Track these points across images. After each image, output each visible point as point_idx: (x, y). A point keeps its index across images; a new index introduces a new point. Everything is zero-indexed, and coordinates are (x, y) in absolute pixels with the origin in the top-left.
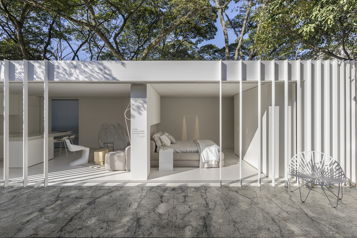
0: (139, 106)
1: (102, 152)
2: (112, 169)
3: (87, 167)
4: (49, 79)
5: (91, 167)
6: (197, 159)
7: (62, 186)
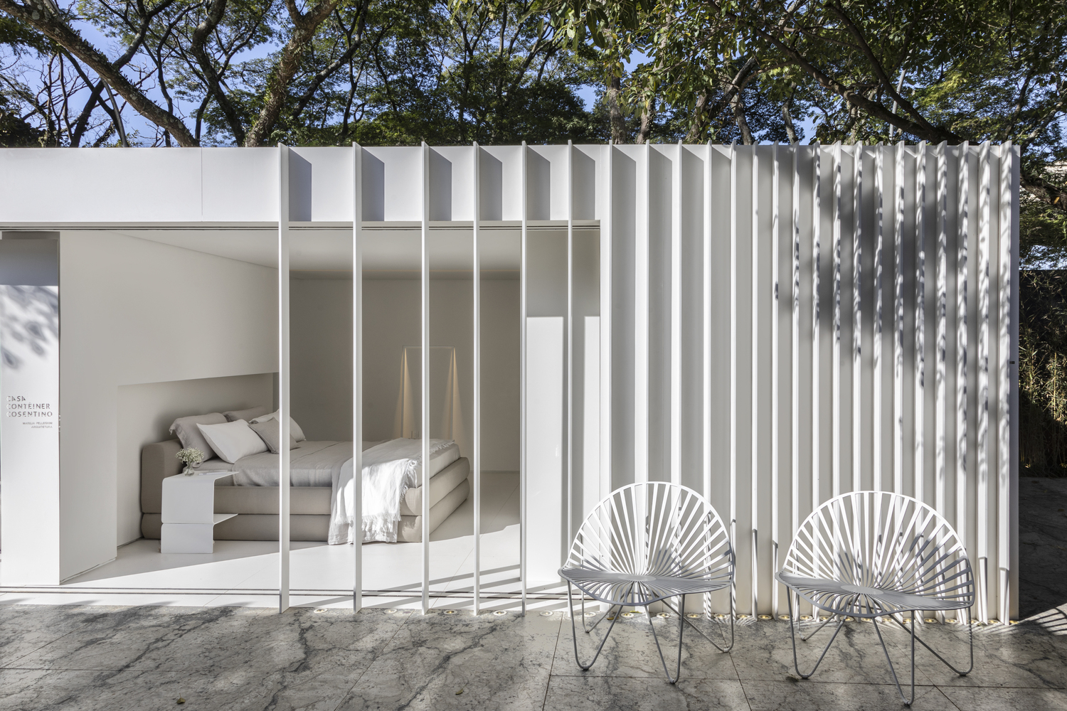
0: (36, 323)
6: (323, 511)
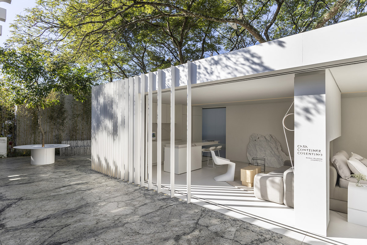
0: (308, 107)
1: (250, 170)
2: (263, 198)
3: (233, 186)
4: (192, 83)
5: (236, 187)
7: (203, 208)
